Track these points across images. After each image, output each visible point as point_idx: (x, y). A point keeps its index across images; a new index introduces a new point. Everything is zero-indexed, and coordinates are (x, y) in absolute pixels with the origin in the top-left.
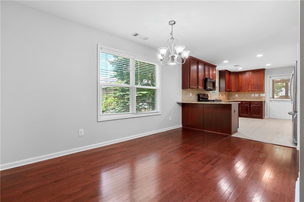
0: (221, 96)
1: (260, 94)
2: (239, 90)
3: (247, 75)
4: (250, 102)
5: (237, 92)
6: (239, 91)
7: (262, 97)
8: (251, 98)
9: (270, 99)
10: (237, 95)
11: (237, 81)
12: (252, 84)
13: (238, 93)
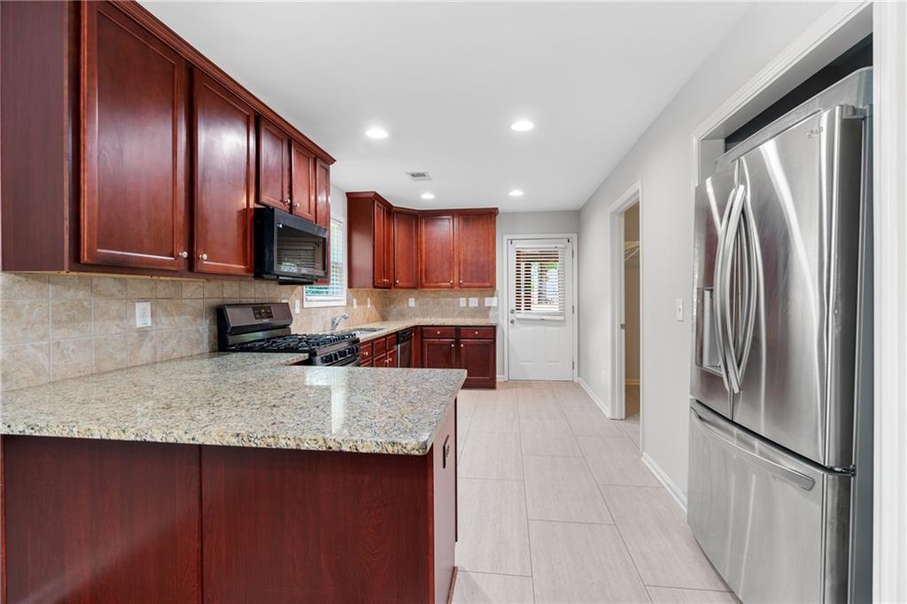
0: (355, 307)
1: (485, 297)
2: (419, 282)
3: (445, 228)
4: (457, 329)
5: (412, 291)
6: (422, 287)
7: (490, 308)
8: (456, 313)
9: (512, 317)
10: (413, 299)
11: (414, 246)
12: (462, 259)
13: (416, 292)
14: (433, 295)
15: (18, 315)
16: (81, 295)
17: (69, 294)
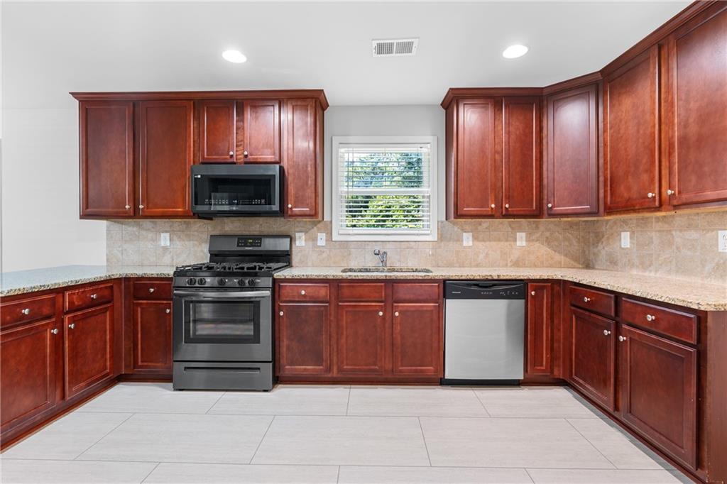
4: (617, 298)
6: (607, 212)
14: (658, 226)
15: (112, 237)
16: (135, 229)
17: (130, 229)
